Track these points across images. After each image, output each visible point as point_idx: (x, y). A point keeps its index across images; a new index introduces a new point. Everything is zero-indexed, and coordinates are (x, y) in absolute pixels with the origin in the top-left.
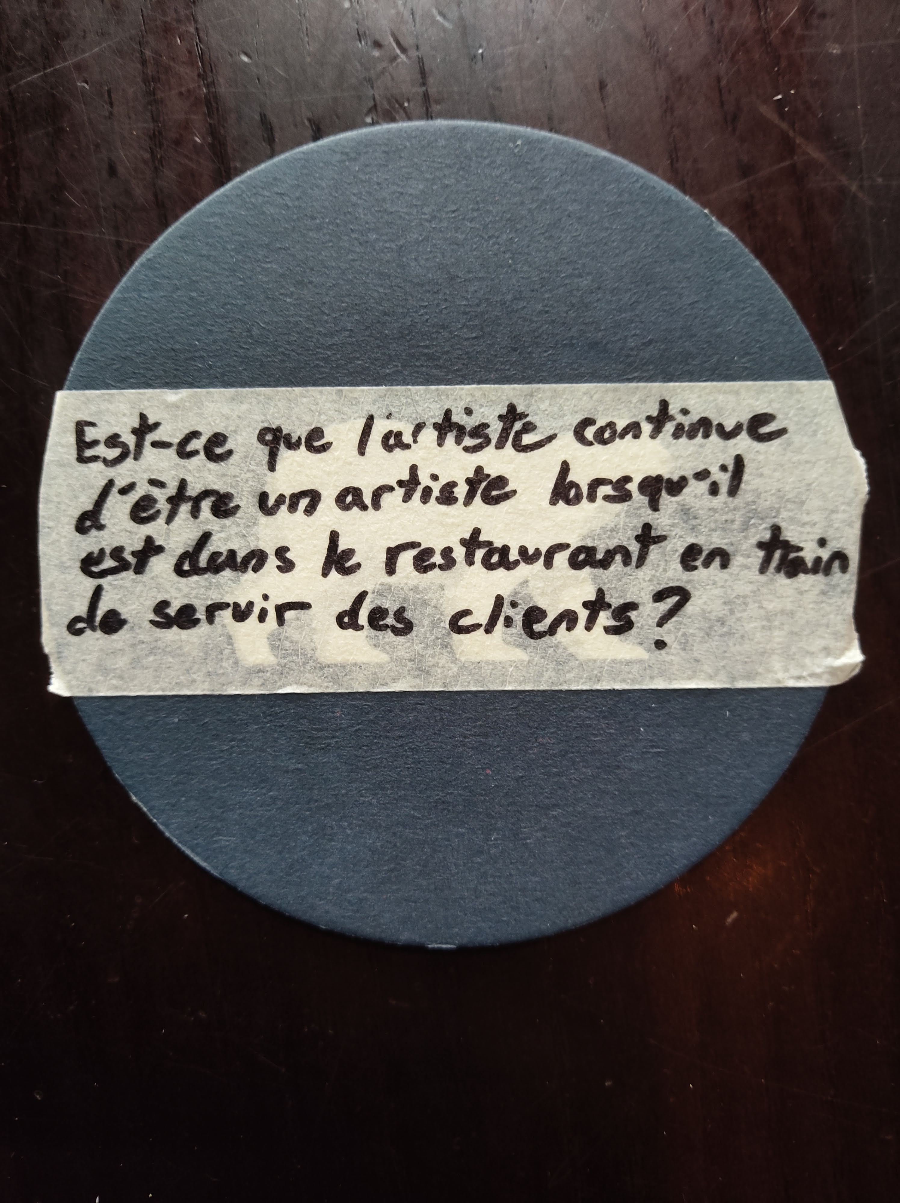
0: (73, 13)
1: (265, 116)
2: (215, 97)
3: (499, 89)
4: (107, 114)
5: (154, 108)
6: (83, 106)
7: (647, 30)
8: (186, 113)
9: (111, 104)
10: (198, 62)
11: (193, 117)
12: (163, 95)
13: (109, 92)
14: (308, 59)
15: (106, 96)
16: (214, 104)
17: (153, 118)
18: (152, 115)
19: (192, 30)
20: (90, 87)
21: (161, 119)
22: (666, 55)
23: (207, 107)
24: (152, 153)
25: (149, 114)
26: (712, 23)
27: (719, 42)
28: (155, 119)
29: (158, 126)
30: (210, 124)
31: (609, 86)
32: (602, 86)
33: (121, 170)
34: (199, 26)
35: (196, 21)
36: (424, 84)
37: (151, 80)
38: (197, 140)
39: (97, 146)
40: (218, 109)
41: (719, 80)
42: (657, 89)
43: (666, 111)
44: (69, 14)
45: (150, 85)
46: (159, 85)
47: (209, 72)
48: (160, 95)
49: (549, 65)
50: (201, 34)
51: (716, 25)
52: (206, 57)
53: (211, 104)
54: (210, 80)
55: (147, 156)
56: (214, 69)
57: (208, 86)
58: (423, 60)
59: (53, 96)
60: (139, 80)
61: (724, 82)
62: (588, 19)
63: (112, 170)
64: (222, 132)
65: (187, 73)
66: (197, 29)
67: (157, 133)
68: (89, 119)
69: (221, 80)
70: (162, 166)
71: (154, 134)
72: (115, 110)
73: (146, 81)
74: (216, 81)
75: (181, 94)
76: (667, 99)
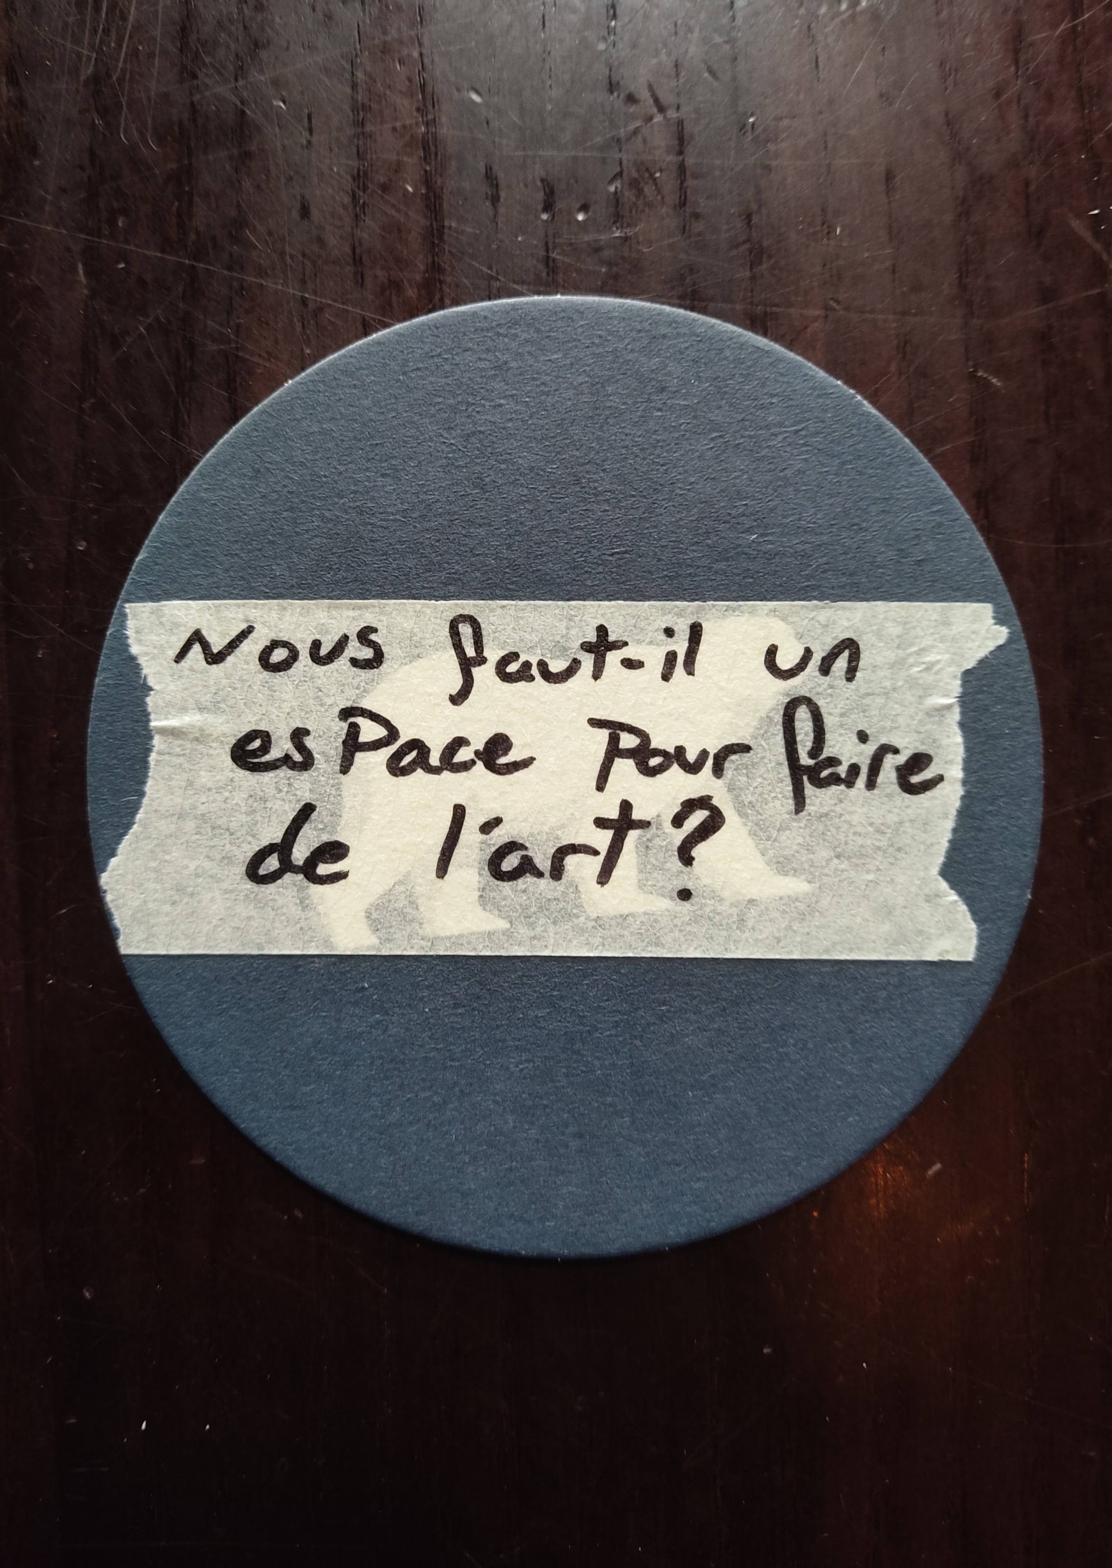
0: (277, 19)
1: (491, 169)
2: (435, 139)
3: (768, 168)
4: (305, 142)
5: (361, 142)
6: (277, 130)
7: (950, 116)
8: (398, 154)
9: (311, 130)
10: (417, 94)
11: (405, 159)
12: (373, 129)
13: (309, 117)
14: (549, 107)
15: (306, 120)
16: (433, 148)
17: (358, 154)
18: (358, 150)
19: (416, 54)
20: (287, 109)
21: (369, 157)
22: (968, 149)
23: (424, 149)
24: (354, 196)
25: (355, 150)
26: (1026, 116)
27: (1032, 140)
28: (360, 156)
29: (364, 166)
30: (426, 171)
31: (897, 179)
32: (889, 176)
33: (315, 213)
34: (424, 51)
35: (420, 45)
36: (681, 153)
37: (360, 108)
38: (410, 189)
39: (290, 179)
40: (436, 154)
41: (1027, 183)
42: (953, 188)
43: (960, 215)
44: (273, 20)
45: (358, 113)
46: (369, 115)
47: (430, 107)
48: (369, 128)
49: (830, 146)
50: (426, 61)
51: (1031, 119)
52: (429, 89)
53: (429, 147)
54: (430, 117)
55: (347, 200)
56: (436, 107)
57: (427, 124)
58: (682, 123)
59: (243, 113)
60: (347, 107)
61: (1032, 188)
62: (881, 95)
63: (305, 212)
64: (439, 181)
65: (403, 105)
66: (421, 55)
67: (361, 173)
68: (284, 147)
69: (444, 119)
70: (364, 214)
71: (358, 174)
72: (315, 139)
73: (355, 109)
74: (437, 119)
75: (394, 129)
76: (964, 200)
